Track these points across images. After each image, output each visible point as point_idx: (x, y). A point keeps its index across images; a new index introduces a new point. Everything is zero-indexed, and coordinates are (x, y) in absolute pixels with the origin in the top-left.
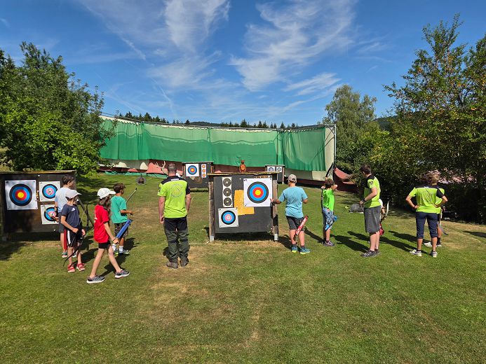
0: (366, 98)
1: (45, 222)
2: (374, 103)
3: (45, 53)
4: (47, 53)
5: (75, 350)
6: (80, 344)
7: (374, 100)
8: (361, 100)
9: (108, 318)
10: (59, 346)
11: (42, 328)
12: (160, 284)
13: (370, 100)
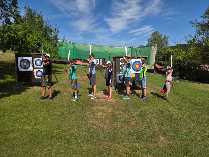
0: (165, 36)
1: (36, 77)
2: (168, 38)
3: (34, 10)
4: (35, 11)
5: (58, 142)
6: (61, 138)
7: (168, 37)
8: (163, 37)
9: (73, 124)
10: (49, 139)
11: (38, 128)
12: (96, 107)
13: (167, 37)
